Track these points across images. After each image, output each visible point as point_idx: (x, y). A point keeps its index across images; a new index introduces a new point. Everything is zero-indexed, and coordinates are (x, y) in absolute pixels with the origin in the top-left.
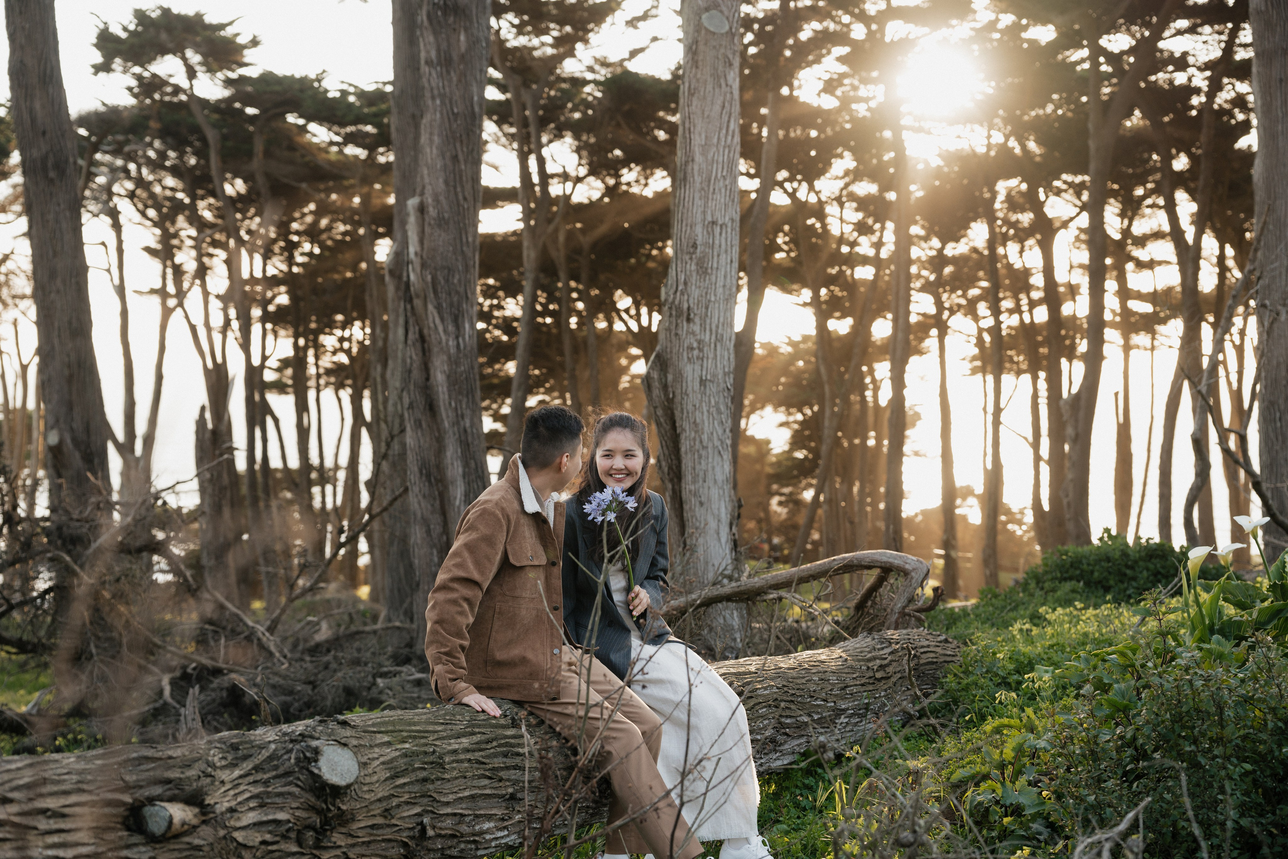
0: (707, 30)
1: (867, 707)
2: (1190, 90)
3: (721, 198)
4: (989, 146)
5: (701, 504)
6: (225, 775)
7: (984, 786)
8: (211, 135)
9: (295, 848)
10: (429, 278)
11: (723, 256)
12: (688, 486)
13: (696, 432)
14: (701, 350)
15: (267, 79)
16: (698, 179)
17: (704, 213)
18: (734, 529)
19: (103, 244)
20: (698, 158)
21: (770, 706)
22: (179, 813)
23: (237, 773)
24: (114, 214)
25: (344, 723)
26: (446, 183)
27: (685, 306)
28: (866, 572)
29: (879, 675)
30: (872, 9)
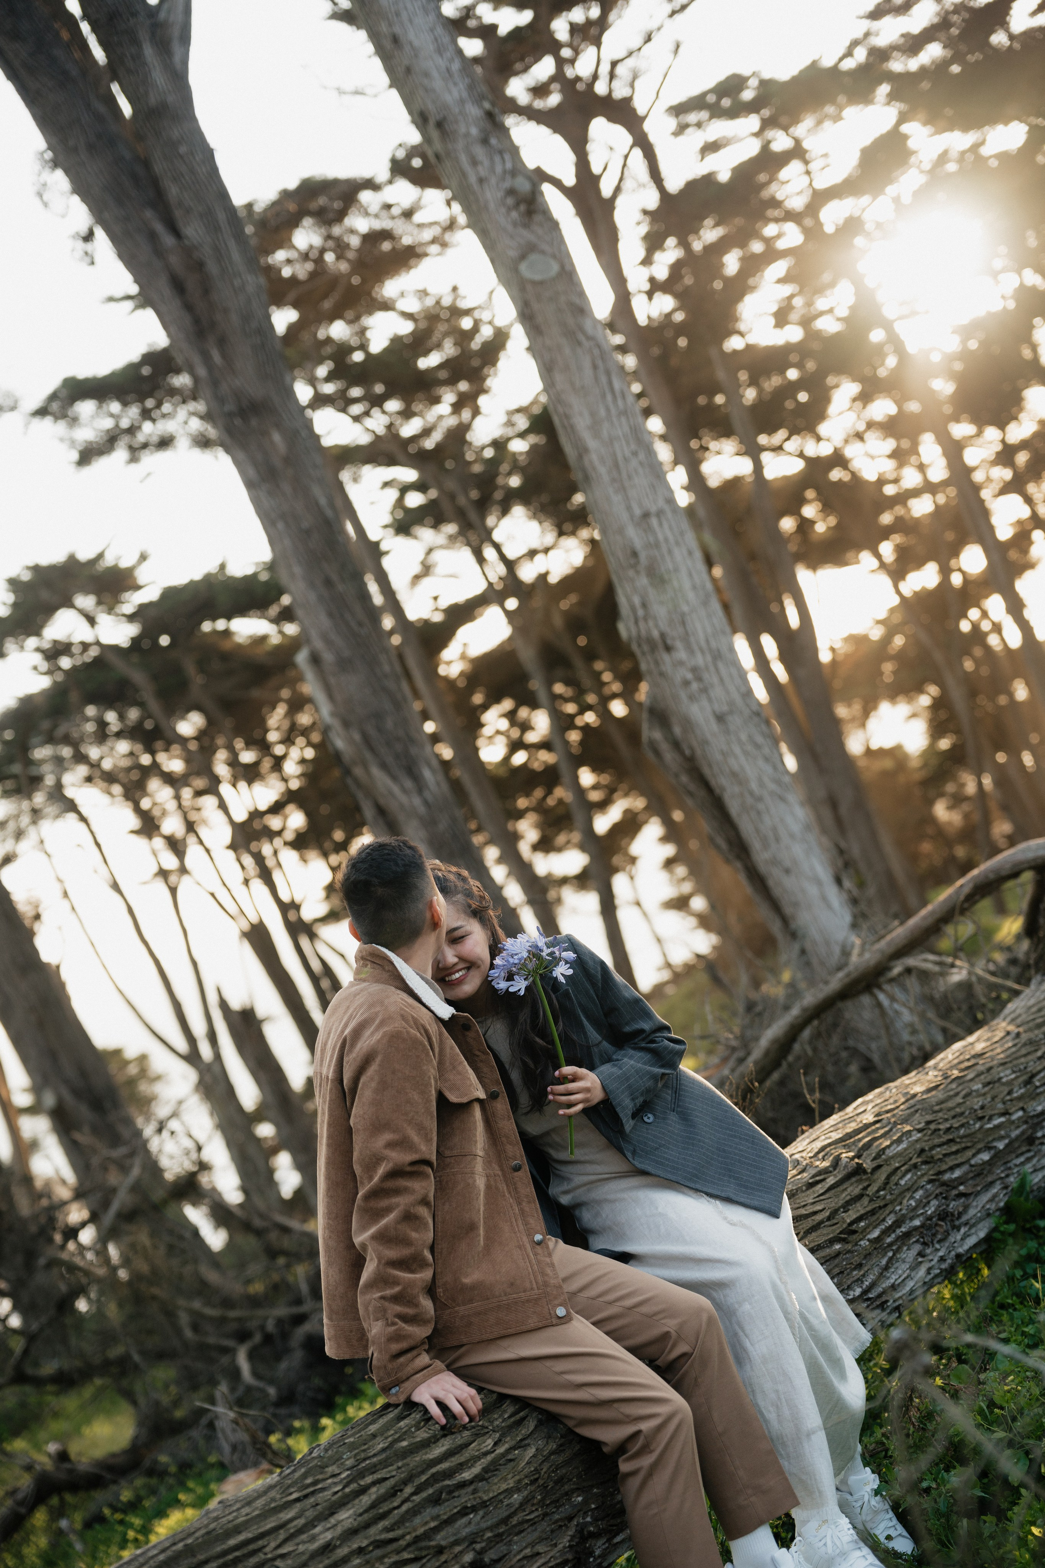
0: (534, 283)
3: (642, 480)
5: (787, 871)
8: (138, 677)
10: (357, 737)
11: (676, 552)
12: (761, 856)
13: (740, 783)
14: (699, 679)
16: (602, 470)
17: (629, 508)
18: (847, 884)
20: (592, 444)
21: (915, 1166)
24: (73, 808)
26: (330, 615)
27: (656, 634)
28: (1010, 884)
30: (797, 203)
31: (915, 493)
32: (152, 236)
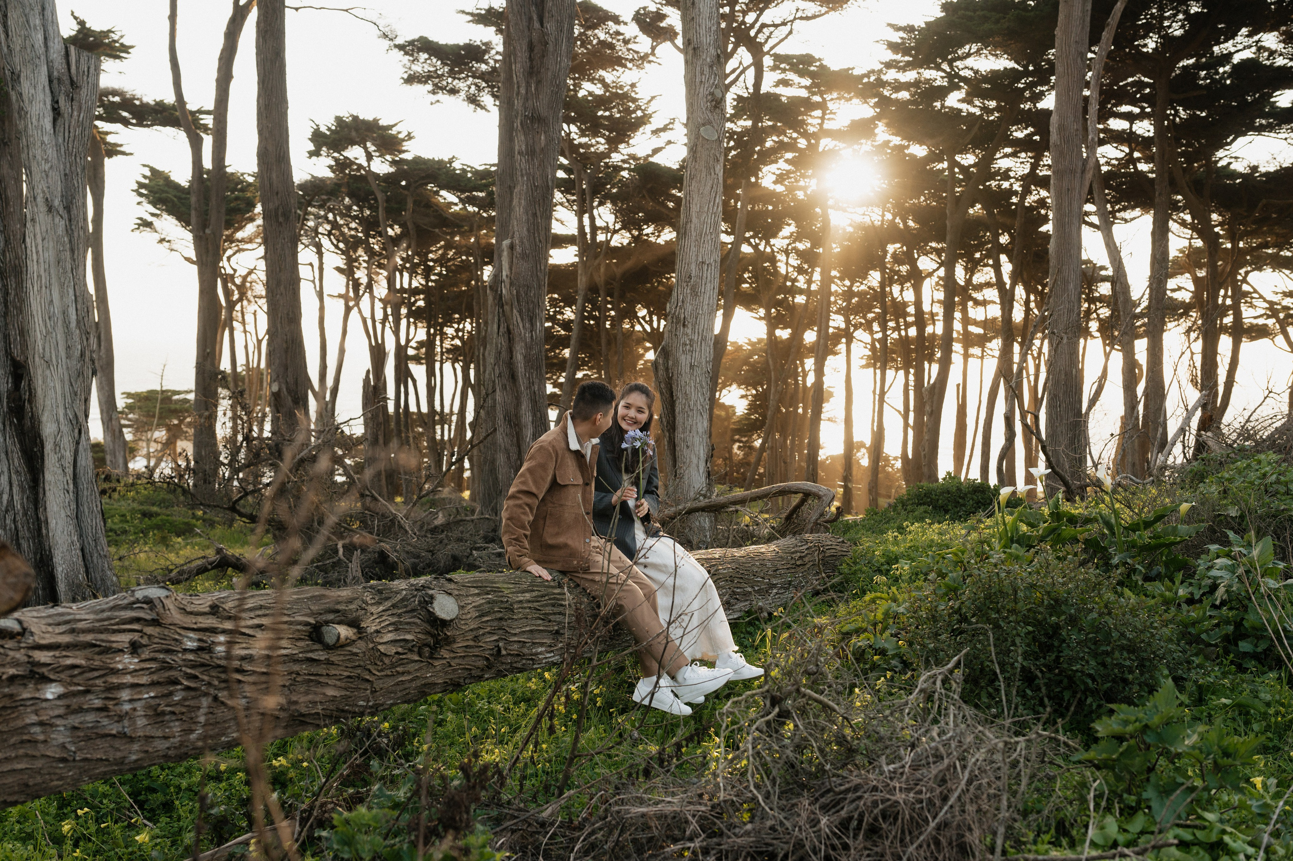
0: (703, 138)
1: (790, 583)
2: (1011, 192)
3: (708, 247)
4: (883, 221)
5: (688, 447)
6: (373, 609)
7: (862, 636)
8: (380, 196)
9: (417, 658)
10: (515, 292)
11: (708, 285)
12: (679, 435)
13: (686, 399)
14: (691, 346)
15: (418, 161)
16: (694, 234)
17: (697, 256)
18: (709, 464)
19: (311, 264)
20: (694, 220)
21: (728, 580)
22: (344, 631)
23: (381, 608)
24: (319, 247)
25: (450, 580)
26: (528, 230)
27: (682, 316)
28: (793, 495)
29: (798, 563)
30: (811, 129)
31: (801, 292)
32: (530, 19)
